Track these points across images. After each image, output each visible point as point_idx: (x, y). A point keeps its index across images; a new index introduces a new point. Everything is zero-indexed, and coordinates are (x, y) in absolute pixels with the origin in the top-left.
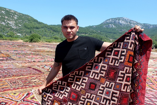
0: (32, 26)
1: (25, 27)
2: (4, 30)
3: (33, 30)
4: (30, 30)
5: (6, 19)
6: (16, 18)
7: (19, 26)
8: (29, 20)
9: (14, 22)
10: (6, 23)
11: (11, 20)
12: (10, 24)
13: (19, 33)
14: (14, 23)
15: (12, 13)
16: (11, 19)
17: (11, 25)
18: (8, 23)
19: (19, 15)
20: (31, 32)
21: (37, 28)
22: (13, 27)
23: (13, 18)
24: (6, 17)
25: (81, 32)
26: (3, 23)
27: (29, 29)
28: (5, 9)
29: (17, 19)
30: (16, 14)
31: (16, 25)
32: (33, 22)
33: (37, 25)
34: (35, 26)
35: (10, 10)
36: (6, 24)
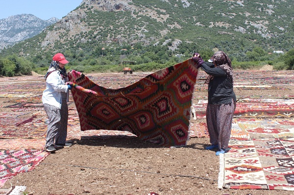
2: (244, 46)
5: (246, 18)
6: (270, 12)
7: (280, 32)
9: (267, 22)
10: (248, 27)
11: (258, 20)
12: (257, 30)
13: (280, 48)
14: (266, 25)
16: (259, 17)
17: (259, 32)
18: (253, 27)
19: (278, 4)
22: (263, 36)
23: (263, 13)
24: (247, 14)
26: (241, 29)
29: (273, 15)
31: (272, 28)
36: (248, 30)
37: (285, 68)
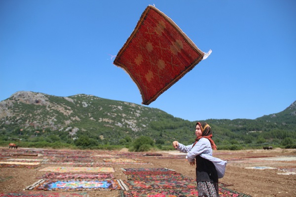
0: (163, 126)
1: (153, 128)
2: (120, 135)
3: (165, 132)
4: (160, 132)
5: (123, 118)
6: (138, 115)
7: (143, 128)
8: (159, 117)
9: (135, 121)
10: (124, 123)
11: (130, 119)
12: (129, 125)
14: (135, 123)
15: (133, 108)
16: (131, 117)
17: (131, 127)
18: (127, 124)
19: (142, 111)
20: (161, 135)
21: (172, 128)
22: (133, 129)
23: (133, 115)
24: (124, 115)
25: (250, 127)
26: (119, 124)
27: (158, 130)
28: (123, 102)
29: (140, 117)
30: (138, 109)
31: (138, 125)
32: (165, 120)
33: (172, 124)
34: (169, 125)
35: (130, 103)
36: (123, 125)
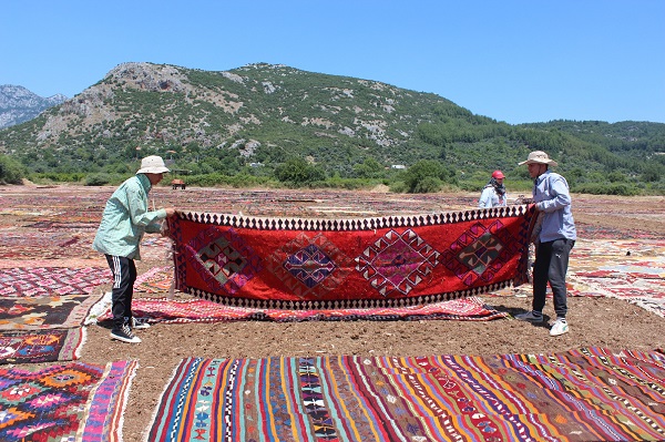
0: (447, 134)
1: (424, 138)
2: (351, 155)
3: (451, 148)
4: (440, 148)
5: (356, 116)
6: (389, 109)
7: (402, 138)
8: (437, 113)
9: (384, 124)
10: (358, 128)
11: (373, 119)
12: (370, 133)
13: (401, 161)
14: (383, 128)
15: (377, 92)
16: (374, 115)
17: (374, 137)
18: (364, 130)
19: (400, 98)
20: (443, 156)
21: (469, 140)
22: (379, 142)
23: (379, 110)
24: (358, 110)
26: (348, 130)
27: (436, 144)
28: (355, 80)
29: (394, 114)
30: (391, 96)
31: (391, 133)
32: (452, 122)
33: (468, 130)
34: (460, 133)
35: (370, 82)
36: (357, 133)
37: (406, 190)
